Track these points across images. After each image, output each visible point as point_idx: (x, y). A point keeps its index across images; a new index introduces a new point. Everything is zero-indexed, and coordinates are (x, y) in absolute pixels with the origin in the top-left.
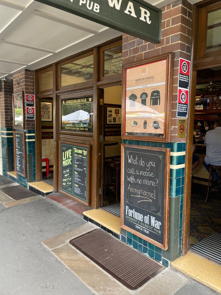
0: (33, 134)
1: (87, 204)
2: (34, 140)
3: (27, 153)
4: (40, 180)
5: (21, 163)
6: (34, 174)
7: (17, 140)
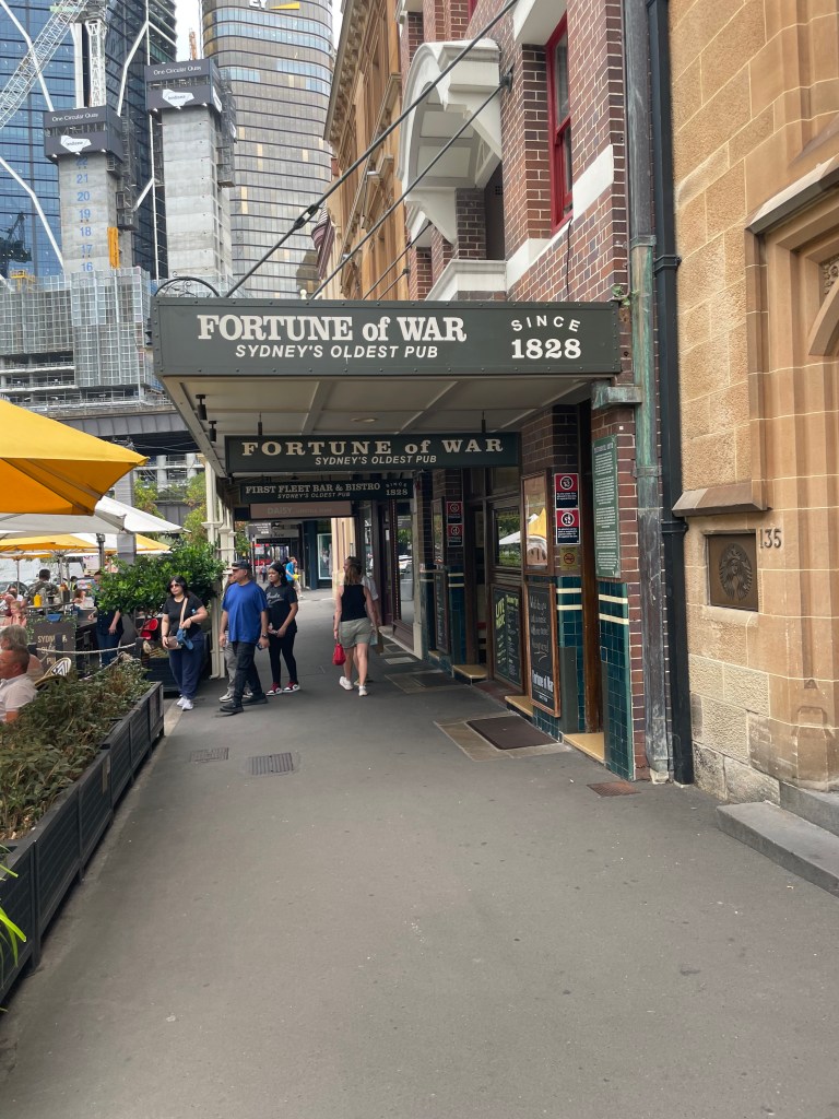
0: (461, 574)
1: (521, 690)
2: (462, 585)
3: (451, 609)
4: (475, 663)
5: (442, 630)
6: (464, 650)
7: (438, 586)
